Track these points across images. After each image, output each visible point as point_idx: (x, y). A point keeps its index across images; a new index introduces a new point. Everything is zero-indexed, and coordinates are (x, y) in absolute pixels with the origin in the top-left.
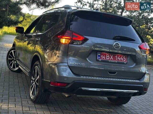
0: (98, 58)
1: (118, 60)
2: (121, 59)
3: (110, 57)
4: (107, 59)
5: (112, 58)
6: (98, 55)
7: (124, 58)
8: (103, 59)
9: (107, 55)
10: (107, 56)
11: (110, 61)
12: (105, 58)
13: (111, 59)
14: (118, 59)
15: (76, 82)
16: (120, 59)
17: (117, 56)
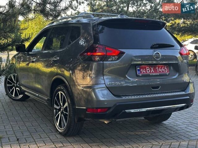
0: (138, 73)
1: (160, 72)
2: (163, 70)
3: (151, 70)
4: (147, 72)
5: (152, 70)
6: (138, 69)
7: (166, 69)
8: (144, 73)
9: (147, 67)
10: (147, 70)
11: (151, 74)
12: (145, 72)
13: (152, 72)
14: (160, 70)
15: (119, 105)
16: (161, 70)
17: (157, 67)
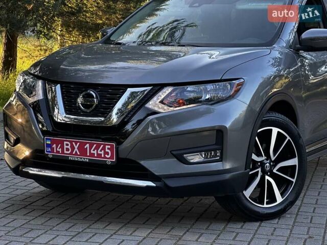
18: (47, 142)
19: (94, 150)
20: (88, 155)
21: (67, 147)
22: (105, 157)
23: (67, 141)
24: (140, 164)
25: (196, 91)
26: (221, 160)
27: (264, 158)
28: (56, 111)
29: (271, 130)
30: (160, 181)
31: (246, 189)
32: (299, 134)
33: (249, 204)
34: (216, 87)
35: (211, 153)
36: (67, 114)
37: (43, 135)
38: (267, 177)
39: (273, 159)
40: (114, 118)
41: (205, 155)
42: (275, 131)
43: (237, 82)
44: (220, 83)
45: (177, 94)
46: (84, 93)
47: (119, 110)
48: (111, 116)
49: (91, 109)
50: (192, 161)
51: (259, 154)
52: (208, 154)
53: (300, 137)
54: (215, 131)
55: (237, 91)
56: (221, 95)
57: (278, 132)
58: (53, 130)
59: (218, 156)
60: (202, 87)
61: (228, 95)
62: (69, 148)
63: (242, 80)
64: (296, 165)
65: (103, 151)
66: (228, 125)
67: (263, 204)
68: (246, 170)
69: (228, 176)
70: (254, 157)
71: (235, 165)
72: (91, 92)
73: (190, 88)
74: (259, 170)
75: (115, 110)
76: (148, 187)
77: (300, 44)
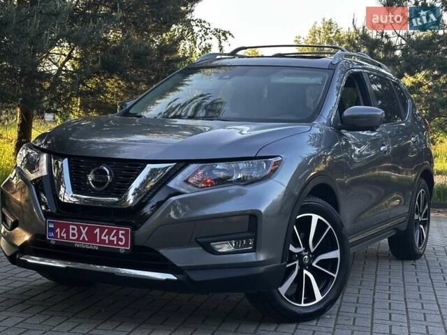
18: (50, 226)
19: (105, 236)
20: (98, 241)
21: (73, 232)
22: (118, 244)
23: (73, 224)
24: (159, 253)
25: (226, 170)
26: (254, 250)
27: (302, 249)
28: (62, 189)
29: (311, 217)
30: (182, 274)
31: (281, 285)
32: (341, 222)
33: (284, 303)
34: (249, 166)
35: (243, 242)
36: (74, 193)
37: (45, 217)
38: (305, 272)
39: (312, 250)
40: (130, 199)
41: (235, 243)
42: (315, 218)
43: (274, 160)
44: (254, 161)
45: (204, 173)
46: (96, 169)
47: (136, 189)
48: (126, 196)
49: (103, 188)
50: (220, 251)
51: (297, 245)
52: (239, 243)
53: (343, 226)
54: (248, 216)
55: (274, 171)
56: (255, 174)
57: (319, 219)
58: (58, 211)
59: (250, 246)
60: (233, 165)
61: (263, 175)
62: (76, 234)
63: (279, 159)
64: (337, 258)
65: (115, 237)
66: (263, 210)
67: (301, 303)
68: (282, 262)
69: (262, 269)
70: (292, 248)
71: (271, 257)
72: (105, 168)
73: (219, 166)
74: (297, 262)
75: (132, 191)
76: (167, 280)
77: (342, 123)
